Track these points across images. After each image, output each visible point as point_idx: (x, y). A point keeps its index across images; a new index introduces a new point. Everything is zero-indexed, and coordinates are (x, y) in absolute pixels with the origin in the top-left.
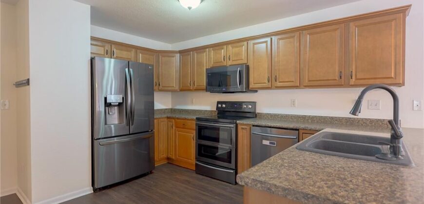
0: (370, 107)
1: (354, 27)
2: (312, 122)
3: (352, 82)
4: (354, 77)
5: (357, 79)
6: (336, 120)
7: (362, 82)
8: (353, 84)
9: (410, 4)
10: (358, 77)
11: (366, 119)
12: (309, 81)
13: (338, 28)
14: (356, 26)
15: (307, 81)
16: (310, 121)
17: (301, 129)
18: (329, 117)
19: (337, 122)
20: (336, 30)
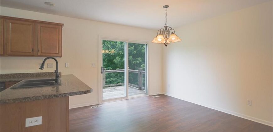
0: (48, 67)
1: (40, 27)
2: (13, 77)
3: (40, 54)
4: (40, 52)
5: (41, 53)
6: (30, 75)
7: (44, 54)
8: (40, 55)
9: (63, 23)
10: (42, 52)
11: (46, 73)
12: (11, 52)
13: (31, 25)
14: (41, 26)
15: (10, 52)
16: (12, 77)
17: (7, 82)
18: (26, 73)
19: (31, 76)
20: (30, 25)
